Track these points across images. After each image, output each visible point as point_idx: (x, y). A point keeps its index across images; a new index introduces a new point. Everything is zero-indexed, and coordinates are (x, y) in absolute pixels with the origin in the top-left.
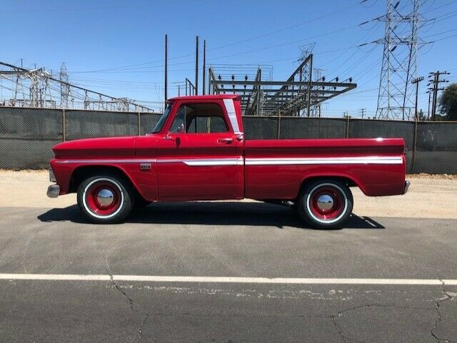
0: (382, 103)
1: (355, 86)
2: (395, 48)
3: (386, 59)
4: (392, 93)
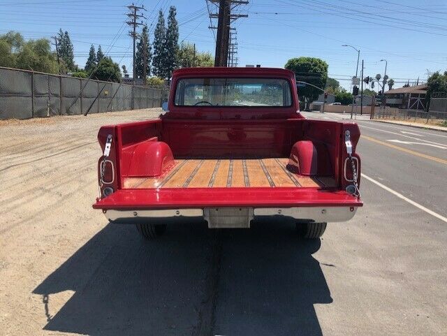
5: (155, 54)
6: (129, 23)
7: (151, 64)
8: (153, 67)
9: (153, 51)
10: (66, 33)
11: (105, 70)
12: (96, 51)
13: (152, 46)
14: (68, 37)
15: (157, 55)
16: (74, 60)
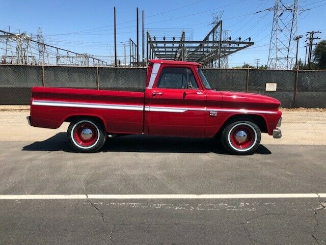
0: (272, 54)
1: (253, 43)
2: (282, 14)
3: (275, 22)
4: (279, 48)
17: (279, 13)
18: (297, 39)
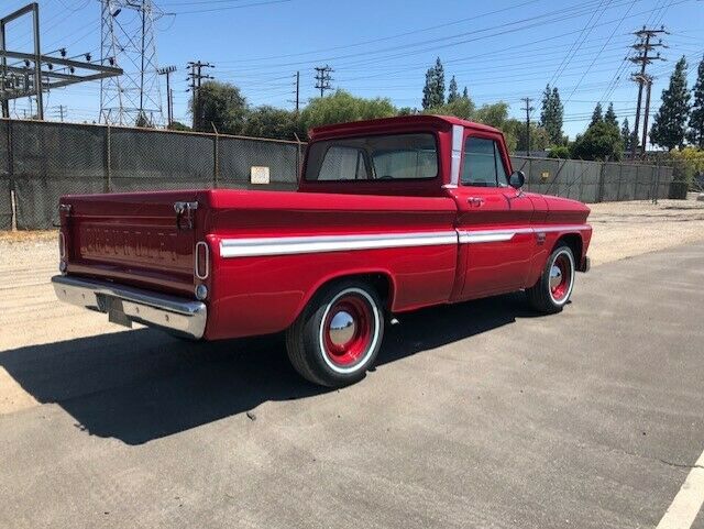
0: (107, 99)
1: (120, 72)
2: (118, 12)
4: (123, 87)
5: (695, 105)
6: (635, 60)
7: (686, 123)
8: (689, 129)
9: (692, 101)
10: (555, 90)
11: (596, 142)
12: (603, 114)
13: (693, 93)
14: (557, 96)
15: (700, 107)
16: (562, 129)
17: (112, 9)
18: (167, 72)
